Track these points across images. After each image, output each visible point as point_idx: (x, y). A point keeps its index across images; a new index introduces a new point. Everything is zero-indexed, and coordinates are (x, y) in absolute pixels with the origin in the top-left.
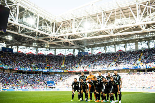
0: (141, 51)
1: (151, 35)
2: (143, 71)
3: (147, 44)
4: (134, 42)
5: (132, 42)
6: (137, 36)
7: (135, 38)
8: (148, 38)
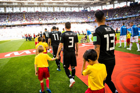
0: (8, 14)
1: (14, 4)
2: (10, 26)
3: (12, 9)
4: (3, 7)
5: (2, 7)
6: (5, 3)
7: (4, 5)
8: (13, 6)
